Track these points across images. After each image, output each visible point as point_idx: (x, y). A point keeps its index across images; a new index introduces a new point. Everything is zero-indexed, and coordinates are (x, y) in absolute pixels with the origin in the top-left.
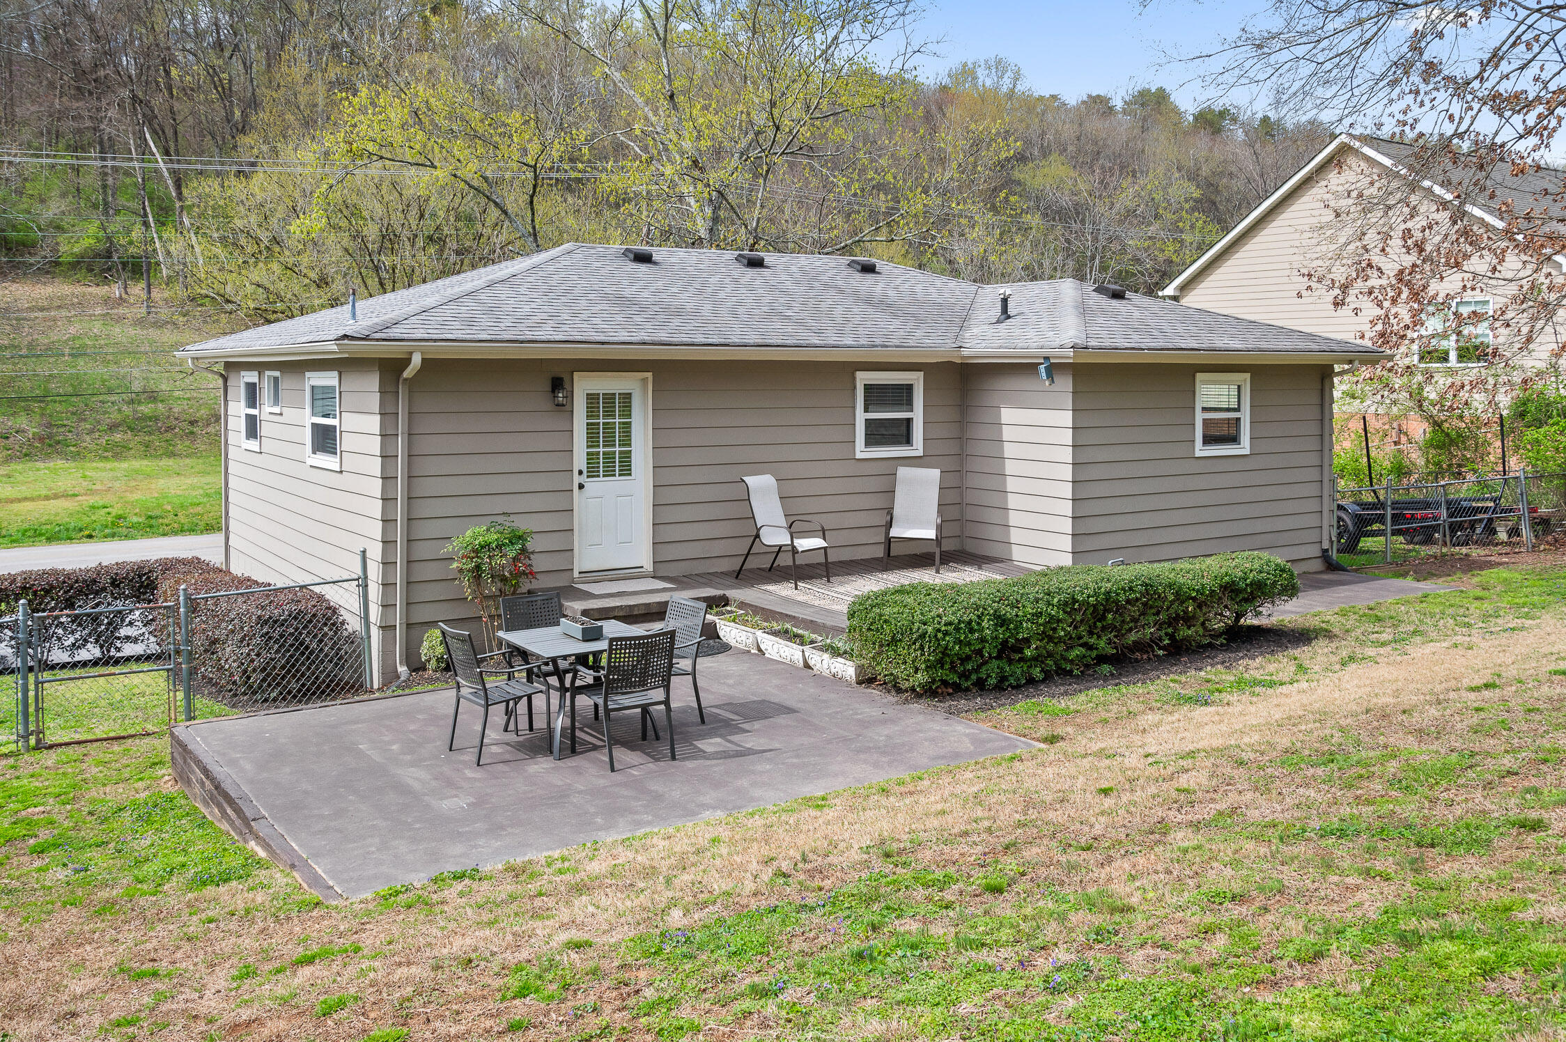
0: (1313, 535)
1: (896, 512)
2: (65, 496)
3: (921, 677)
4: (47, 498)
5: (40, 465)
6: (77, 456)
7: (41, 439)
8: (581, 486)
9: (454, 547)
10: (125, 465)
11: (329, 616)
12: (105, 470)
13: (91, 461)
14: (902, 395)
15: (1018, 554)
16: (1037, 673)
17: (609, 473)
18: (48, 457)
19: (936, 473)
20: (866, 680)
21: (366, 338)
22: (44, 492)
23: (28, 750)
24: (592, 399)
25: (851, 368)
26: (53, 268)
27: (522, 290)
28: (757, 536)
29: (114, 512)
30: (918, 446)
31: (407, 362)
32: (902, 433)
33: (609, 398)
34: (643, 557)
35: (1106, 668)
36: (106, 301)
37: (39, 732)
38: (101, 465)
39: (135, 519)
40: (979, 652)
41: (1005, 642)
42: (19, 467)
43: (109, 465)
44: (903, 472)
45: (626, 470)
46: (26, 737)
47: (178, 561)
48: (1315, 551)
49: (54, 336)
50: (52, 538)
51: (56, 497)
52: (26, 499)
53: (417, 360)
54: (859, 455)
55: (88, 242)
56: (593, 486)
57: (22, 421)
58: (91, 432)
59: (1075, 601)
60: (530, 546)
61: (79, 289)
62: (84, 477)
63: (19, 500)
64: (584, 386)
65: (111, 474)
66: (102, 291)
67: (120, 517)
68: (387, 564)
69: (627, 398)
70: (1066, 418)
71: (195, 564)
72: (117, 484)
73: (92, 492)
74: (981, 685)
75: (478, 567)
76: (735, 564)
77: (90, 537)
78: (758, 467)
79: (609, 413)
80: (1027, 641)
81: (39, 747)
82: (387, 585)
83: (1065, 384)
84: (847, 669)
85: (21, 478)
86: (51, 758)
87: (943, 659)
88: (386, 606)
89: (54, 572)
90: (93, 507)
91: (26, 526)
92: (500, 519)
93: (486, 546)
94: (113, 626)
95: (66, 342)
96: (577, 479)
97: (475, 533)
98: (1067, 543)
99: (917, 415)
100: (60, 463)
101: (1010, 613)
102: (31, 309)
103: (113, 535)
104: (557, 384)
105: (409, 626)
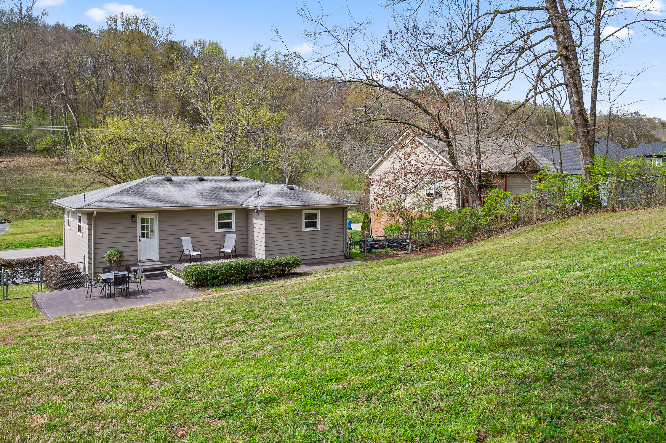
0: (341, 250)
1: (225, 245)
2: (34, 232)
3: (193, 283)
4: (28, 233)
5: (28, 221)
6: (41, 218)
7: (28, 213)
8: (140, 240)
9: (105, 255)
10: (56, 221)
11: (78, 271)
12: (49, 222)
13: (45, 220)
14: (229, 216)
15: (257, 255)
16: (222, 282)
17: (147, 236)
18: (31, 218)
19: (235, 235)
20: (187, 285)
21: (83, 209)
22: (28, 231)
23: (4, 300)
24: (143, 220)
25: (213, 211)
26: (35, 153)
27: (130, 192)
28: (183, 251)
29: (49, 238)
30: (233, 228)
31: (93, 213)
32: (229, 225)
33: (147, 219)
34: (156, 257)
35: (242, 282)
36: (53, 163)
37: (7, 296)
38: (48, 221)
39: (56, 240)
40: (207, 278)
41: (214, 276)
42: (20, 222)
43: (51, 221)
44: (227, 235)
45: (152, 236)
46: (4, 297)
47: (51, 256)
48: (342, 254)
49: (34, 176)
50: (29, 246)
51: (31, 233)
52: (21, 233)
53: (95, 213)
54: (216, 231)
55: (47, 143)
56: (143, 240)
57: (22, 206)
58: (45, 210)
59: (232, 267)
60: (124, 254)
61: (44, 159)
62: (42, 225)
63: (19, 234)
64: (140, 217)
65: (51, 224)
66: (52, 159)
67: (51, 240)
68: (89, 259)
69: (152, 219)
70: (263, 222)
71: (56, 258)
72: (52, 228)
73: (43, 231)
74: (208, 285)
75: (110, 259)
76: (178, 258)
77: (41, 246)
78: (185, 235)
79: (147, 222)
80: (219, 276)
81: (7, 299)
82: (89, 264)
83: (262, 215)
84: (182, 281)
85: (21, 226)
86: (9, 302)
87: (197, 279)
88: (89, 268)
89: (18, 260)
90: (43, 236)
91: (20, 242)
92: (117, 248)
93: (112, 255)
94: (33, 273)
95: (38, 178)
96: (138, 238)
97: (110, 252)
98: (263, 253)
99: (233, 221)
100: (35, 220)
101: (215, 269)
102: (27, 167)
103: (48, 245)
104: (133, 216)
105: (95, 273)
